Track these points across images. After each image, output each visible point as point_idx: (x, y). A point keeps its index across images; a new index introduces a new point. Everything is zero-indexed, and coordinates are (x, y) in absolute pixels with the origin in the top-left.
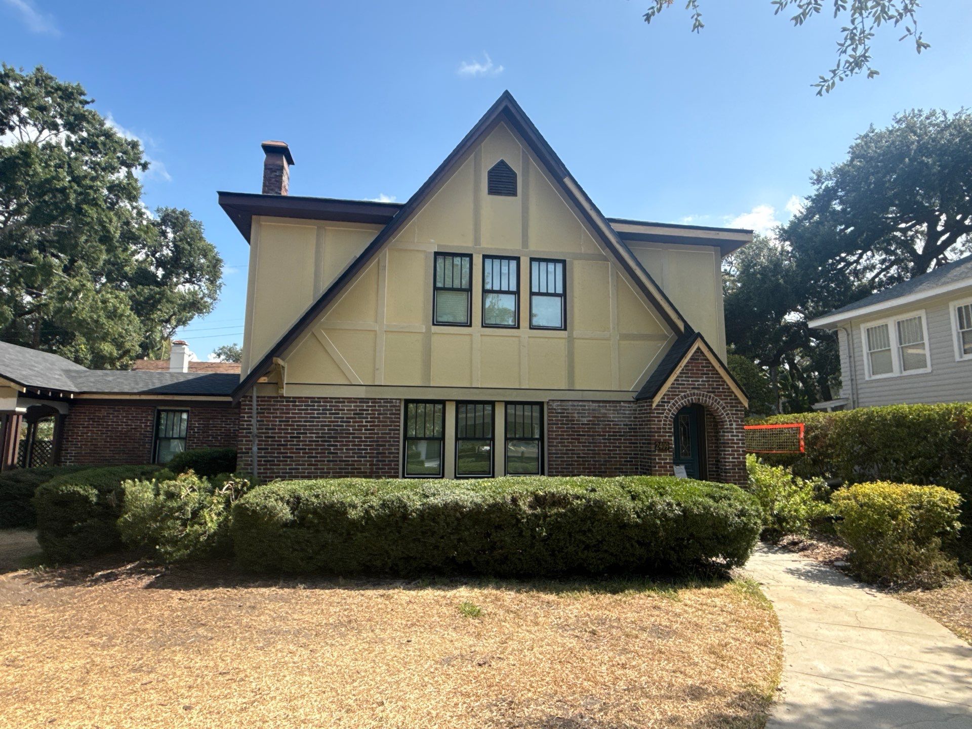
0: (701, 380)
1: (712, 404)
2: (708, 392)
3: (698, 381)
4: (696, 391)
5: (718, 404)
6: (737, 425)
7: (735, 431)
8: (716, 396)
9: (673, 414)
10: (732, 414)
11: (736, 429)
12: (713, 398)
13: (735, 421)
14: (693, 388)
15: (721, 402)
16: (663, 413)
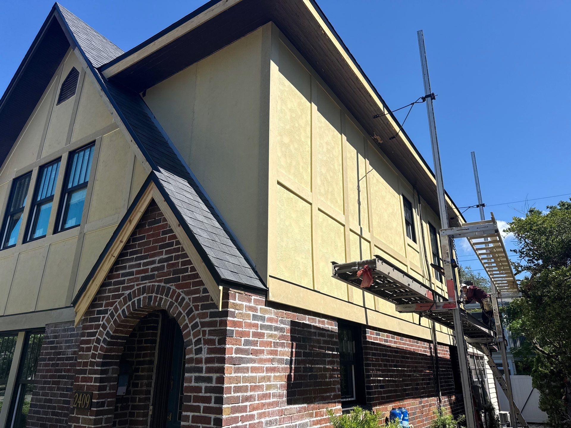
0: (157, 258)
1: (171, 304)
2: (167, 281)
3: (153, 262)
4: (148, 283)
5: (180, 304)
6: (210, 351)
7: (204, 366)
8: (179, 287)
9: (108, 334)
10: (204, 324)
11: (208, 361)
12: (174, 291)
13: (207, 342)
14: (144, 279)
15: (187, 298)
16: (94, 334)
